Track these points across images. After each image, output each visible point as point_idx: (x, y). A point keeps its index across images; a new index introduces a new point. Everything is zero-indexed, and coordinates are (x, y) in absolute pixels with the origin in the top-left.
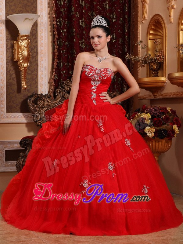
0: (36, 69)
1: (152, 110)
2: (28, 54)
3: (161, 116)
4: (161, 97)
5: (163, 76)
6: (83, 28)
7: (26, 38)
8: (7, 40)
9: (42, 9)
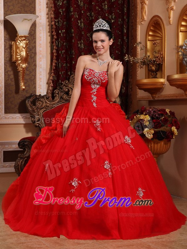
0: (35, 70)
1: (151, 111)
2: (27, 54)
3: (160, 118)
4: (160, 99)
5: (162, 78)
6: (81, 28)
7: (24, 38)
8: (5, 41)
9: (40, 9)
